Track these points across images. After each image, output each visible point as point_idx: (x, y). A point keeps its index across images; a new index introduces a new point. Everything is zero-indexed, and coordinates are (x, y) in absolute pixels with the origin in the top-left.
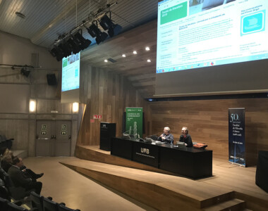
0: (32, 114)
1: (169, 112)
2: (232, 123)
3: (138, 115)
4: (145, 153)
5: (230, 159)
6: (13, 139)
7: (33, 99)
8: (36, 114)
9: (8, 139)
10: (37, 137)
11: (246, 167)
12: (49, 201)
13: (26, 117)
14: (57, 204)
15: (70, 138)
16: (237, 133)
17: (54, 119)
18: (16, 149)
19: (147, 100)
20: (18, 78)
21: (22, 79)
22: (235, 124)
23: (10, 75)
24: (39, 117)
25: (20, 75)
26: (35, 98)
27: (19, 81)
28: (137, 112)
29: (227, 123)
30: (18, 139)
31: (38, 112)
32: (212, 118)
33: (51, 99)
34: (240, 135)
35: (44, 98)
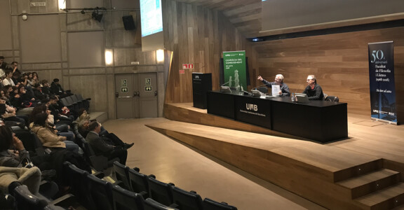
0: (109, 67)
1: (281, 54)
2: (374, 64)
3: (240, 61)
4: (252, 111)
5: (373, 114)
6: (90, 99)
7: (109, 48)
8: (113, 67)
9: (84, 99)
10: (117, 96)
11: (398, 124)
12: (136, 172)
13: (102, 71)
14: (145, 177)
15: (156, 94)
16: (383, 78)
17: (135, 72)
18: (94, 111)
19: (251, 40)
20: (89, 23)
21: (94, 25)
22: (379, 65)
23: (81, 21)
24: (118, 71)
25: (91, 21)
26: (112, 47)
27: (92, 27)
28: (237, 57)
29: (366, 65)
30: (96, 99)
31: (116, 65)
32: (344, 59)
33: (130, 47)
34: (387, 80)
35: (122, 47)
